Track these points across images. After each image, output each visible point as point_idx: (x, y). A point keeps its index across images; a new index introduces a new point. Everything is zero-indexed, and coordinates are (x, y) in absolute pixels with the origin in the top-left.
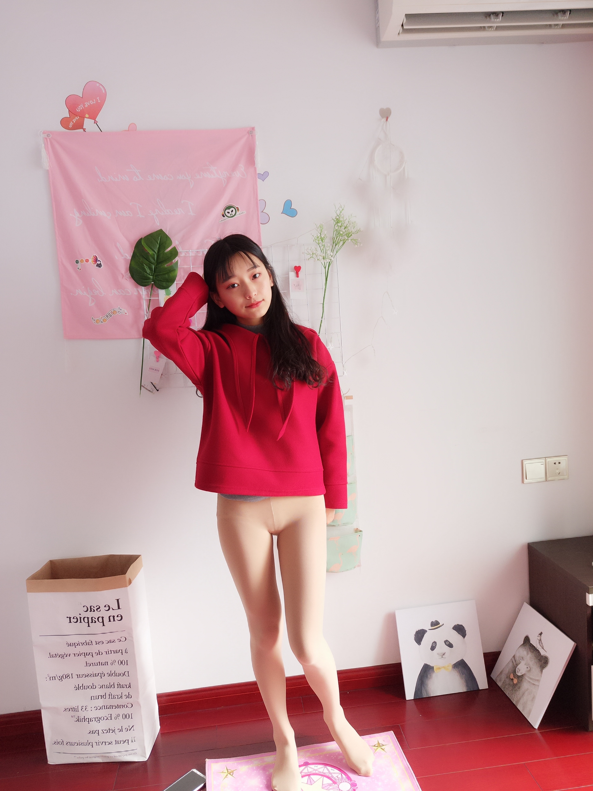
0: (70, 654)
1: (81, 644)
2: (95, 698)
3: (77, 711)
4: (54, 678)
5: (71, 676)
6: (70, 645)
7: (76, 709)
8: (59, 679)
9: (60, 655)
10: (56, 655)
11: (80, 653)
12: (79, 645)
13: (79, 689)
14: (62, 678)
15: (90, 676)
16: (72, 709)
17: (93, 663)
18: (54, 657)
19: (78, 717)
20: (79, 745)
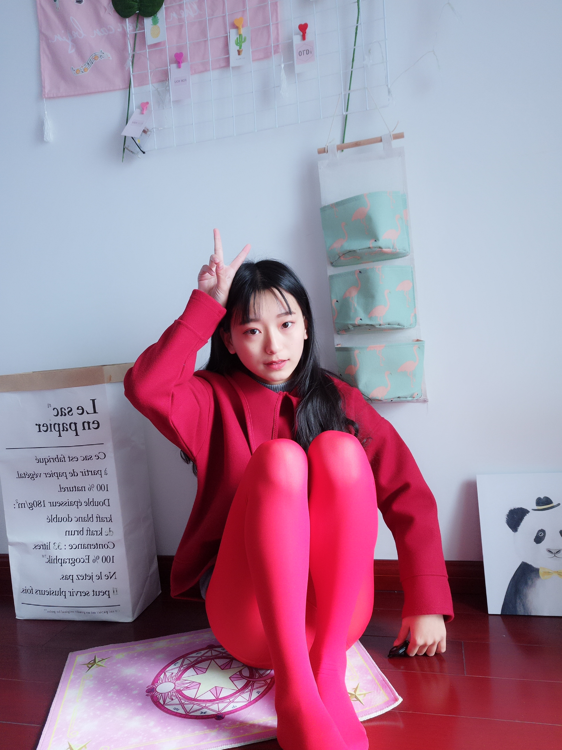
0: (40, 474)
1: (52, 460)
2: (70, 534)
3: (48, 548)
4: (23, 505)
5: (42, 503)
6: (39, 461)
7: (47, 545)
8: (29, 506)
9: (30, 475)
10: (24, 474)
11: (52, 473)
12: (50, 462)
13: (52, 522)
14: (33, 506)
15: (65, 504)
16: (43, 545)
17: (67, 488)
18: (23, 477)
19: (50, 556)
20: (50, 595)
